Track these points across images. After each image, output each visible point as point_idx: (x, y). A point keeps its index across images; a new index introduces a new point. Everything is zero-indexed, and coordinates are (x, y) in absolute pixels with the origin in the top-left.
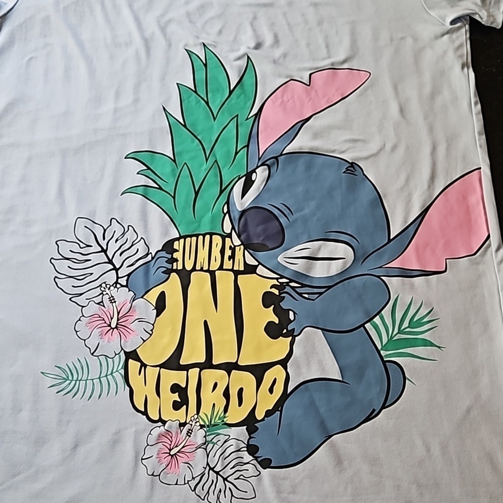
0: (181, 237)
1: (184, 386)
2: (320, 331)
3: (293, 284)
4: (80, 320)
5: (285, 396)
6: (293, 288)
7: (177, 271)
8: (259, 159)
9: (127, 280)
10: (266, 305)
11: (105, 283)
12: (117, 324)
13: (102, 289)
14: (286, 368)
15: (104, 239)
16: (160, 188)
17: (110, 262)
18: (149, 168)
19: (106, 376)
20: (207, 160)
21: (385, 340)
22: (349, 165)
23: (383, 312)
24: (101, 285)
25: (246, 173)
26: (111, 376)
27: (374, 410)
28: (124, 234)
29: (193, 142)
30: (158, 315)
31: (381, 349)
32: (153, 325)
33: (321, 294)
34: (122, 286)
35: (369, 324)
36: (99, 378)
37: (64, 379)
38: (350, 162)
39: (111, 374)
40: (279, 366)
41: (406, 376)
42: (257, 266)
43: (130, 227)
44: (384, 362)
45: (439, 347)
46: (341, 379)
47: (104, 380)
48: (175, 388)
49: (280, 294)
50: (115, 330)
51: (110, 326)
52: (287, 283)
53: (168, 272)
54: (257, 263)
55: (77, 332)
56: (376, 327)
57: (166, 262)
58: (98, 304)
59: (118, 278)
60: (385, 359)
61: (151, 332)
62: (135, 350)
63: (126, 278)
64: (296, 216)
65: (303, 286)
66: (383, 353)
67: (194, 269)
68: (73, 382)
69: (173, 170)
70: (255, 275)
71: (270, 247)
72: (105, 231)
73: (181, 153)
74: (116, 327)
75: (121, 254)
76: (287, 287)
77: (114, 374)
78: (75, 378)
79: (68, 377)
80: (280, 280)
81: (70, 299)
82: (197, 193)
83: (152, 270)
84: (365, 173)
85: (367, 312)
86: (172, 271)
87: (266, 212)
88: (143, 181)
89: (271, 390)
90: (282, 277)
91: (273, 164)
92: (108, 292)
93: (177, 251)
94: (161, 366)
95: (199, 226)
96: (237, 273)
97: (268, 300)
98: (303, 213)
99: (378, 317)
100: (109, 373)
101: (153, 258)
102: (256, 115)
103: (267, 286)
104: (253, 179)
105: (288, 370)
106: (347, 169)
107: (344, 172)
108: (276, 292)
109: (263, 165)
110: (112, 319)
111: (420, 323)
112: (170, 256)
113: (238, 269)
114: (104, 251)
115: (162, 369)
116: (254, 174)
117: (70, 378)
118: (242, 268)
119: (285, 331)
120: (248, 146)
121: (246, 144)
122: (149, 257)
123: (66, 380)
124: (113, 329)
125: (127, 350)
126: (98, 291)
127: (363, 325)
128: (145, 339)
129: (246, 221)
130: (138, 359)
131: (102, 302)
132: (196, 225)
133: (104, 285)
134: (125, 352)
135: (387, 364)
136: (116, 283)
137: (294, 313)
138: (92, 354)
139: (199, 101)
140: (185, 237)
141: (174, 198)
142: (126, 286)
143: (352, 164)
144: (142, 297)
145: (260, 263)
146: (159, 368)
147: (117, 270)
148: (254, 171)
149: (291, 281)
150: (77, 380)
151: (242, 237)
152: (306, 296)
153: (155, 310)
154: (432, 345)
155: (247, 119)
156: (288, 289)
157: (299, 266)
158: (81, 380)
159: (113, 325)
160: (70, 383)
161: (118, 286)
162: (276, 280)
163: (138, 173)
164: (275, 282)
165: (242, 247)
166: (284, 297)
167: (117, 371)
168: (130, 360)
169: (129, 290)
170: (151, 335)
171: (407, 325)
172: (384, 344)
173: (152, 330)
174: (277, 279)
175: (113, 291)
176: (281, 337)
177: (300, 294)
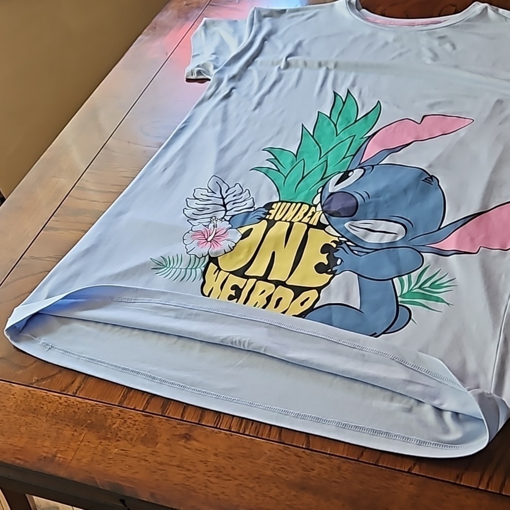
0: (280, 201)
1: (241, 287)
2: (356, 275)
3: (349, 243)
4: (188, 232)
5: (311, 309)
6: (348, 246)
7: (267, 220)
8: (360, 164)
9: (231, 218)
10: (323, 252)
11: (215, 217)
12: (212, 239)
13: (212, 220)
14: (319, 293)
15: (226, 192)
16: (279, 171)
17: (224, 205)
18: (276, 158)
19: (191, 269)
20: (320, 159)
21: (405, 291)
22: (429, 176)
23: (412, 274)
24: (212, 218)
25: (345, 170)
26: (194, 270)
27: (375, 333)
28: (241, 193)
29: (315, 147)
30: (242, 239)
31: (400, 296)
32: (236, 244)
33: (368, 253)
34: (225, 220)
35: (397, 278)
36: (186, 269)
37: (164, 266)
38: (431, 174)
39: (195, 269)
40: (315, 291)
41: (412, 317)
42: (327, 226)
43: (247, 191)
44: (398, 306)
45: (448, 304)
46: (359, 309)
47: (189, 271)
48: (235, 287)
49: (337, 247)
50: (209, 243)
51: (207, 239)
52: (345, 242)
53: (261, 219)
54: (328, 224)
55: (184, 240)
56: (402, 282)
57: (263, 214)
58: (205, 226)
59: (225, 215)
60: (399, 304)
61: (232, 248)
62: (217, 258)
63: (230, 217)
64: (371, 200)
65: (357, 246)
66: (399, 299)
67: (280, 220)
68: (169, 269)
69: (292, 162)
70: (323, 231)
71: (342, 215)
72: (229, 189)
73: (302, 152)
74: (210, 241)
75: (233, 204)
76: (344, 244)
77: (197, 269)
78: (171, 267)
79: (167, 265)
80: (340, 239)
81: (188, 221)
82: (303, 178)
83: (251, 216)
84: (440, 184)
85: (399, 271)
86: (264, 219)
87: (350, 195)
88: (269, 165)
89: (302, 304)
90: (343, 237)
91: (370, 168)
92: (215, 221)
93: (273, 209)
94: (231, 273)
95: (296, 197)
96: (310, 226)
97: (326, 249)
98: (378, 199)
99: (407, 276)
100: (194, 267)
101: (254, 210)
102: (369, 137)
103: (329, 240)
104: (349, 175)
105: (321, 295)
106: (426, 179)
107: (423, 180)
108: (334, 245)
109: (361, 168)
110: (210, 236)
111: (439, 286)
112: (266, 211)
113: (311, 223)
114: (223, 199)
115: (231, 275)
116: (351, 173)
117: (168, 266)
118: (315, 224)
119: (330, 270)
120: (354, 156)
121: (354, 154)
122: (252, 209)
123: (165, 267)
124: (208, 242)
125: (212, 256)
126: (209, 220)
127: (392, 279)
128: (226, 251)
129: (332, 199)
130: (217, 264)
131: (208, 226)
132: (294, 196)
133: (214, 218)
134: (210, 257)
135: (400, 307)
136: (223, 218)
137: (342, 261)
138: (187, 253)
139: (330, 124)
140: (282, 202)
141: (286, 178)
142: (229, 221)
143: (432, 177)
144: (236, 229)
145: (330, 224)
146: (228, 273)
147: (226, 211)
148: (352, 171)
149: (349, 241)
150: (172, 267)
151: (324, 208)
152: (356, 252)
153: (241, 236)
154: (443, 301)
155: (362, 138)
156: (344, 245)
157: (359, 233)
158: (174, 268)
159: (209, 240)
160: (166, 269)
161: (223, 220)
162: (337, 238)
163: (267, 160)
164: (336, 239)
165: (321, 212)
166: (339, 250)
167: (200, 267)
168: (211, 264)
169: (230, 224)
170: (232, 250)
171: (428, 286)
172: (404, 293)
173: (233, 247)
174: (339, 237)
175: (219, 223)
176: (325, 274)
177: (352, 251)
